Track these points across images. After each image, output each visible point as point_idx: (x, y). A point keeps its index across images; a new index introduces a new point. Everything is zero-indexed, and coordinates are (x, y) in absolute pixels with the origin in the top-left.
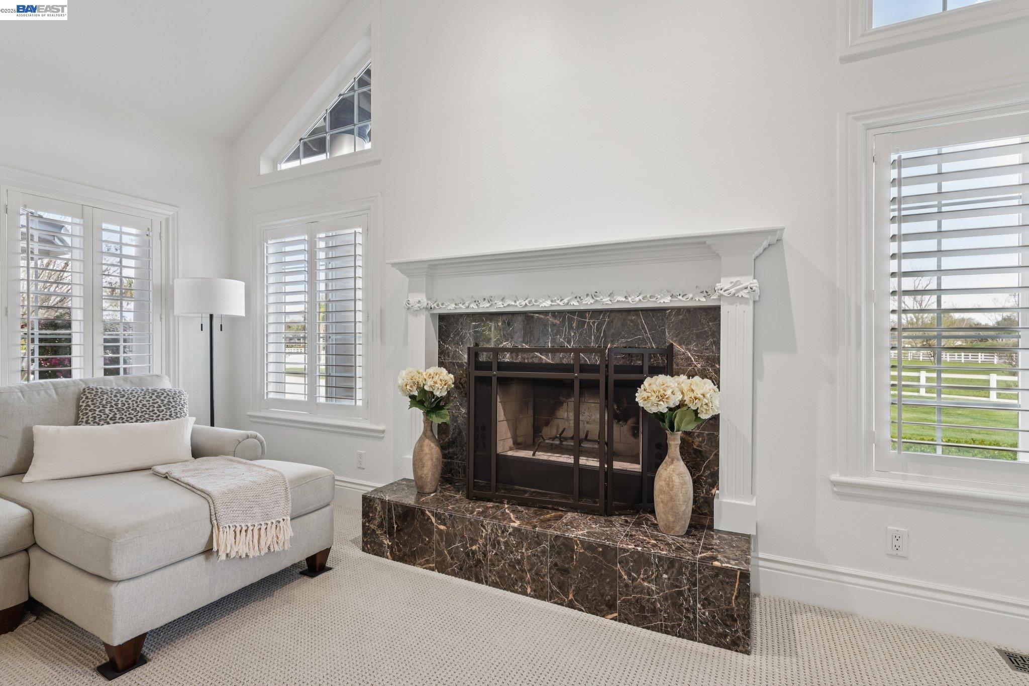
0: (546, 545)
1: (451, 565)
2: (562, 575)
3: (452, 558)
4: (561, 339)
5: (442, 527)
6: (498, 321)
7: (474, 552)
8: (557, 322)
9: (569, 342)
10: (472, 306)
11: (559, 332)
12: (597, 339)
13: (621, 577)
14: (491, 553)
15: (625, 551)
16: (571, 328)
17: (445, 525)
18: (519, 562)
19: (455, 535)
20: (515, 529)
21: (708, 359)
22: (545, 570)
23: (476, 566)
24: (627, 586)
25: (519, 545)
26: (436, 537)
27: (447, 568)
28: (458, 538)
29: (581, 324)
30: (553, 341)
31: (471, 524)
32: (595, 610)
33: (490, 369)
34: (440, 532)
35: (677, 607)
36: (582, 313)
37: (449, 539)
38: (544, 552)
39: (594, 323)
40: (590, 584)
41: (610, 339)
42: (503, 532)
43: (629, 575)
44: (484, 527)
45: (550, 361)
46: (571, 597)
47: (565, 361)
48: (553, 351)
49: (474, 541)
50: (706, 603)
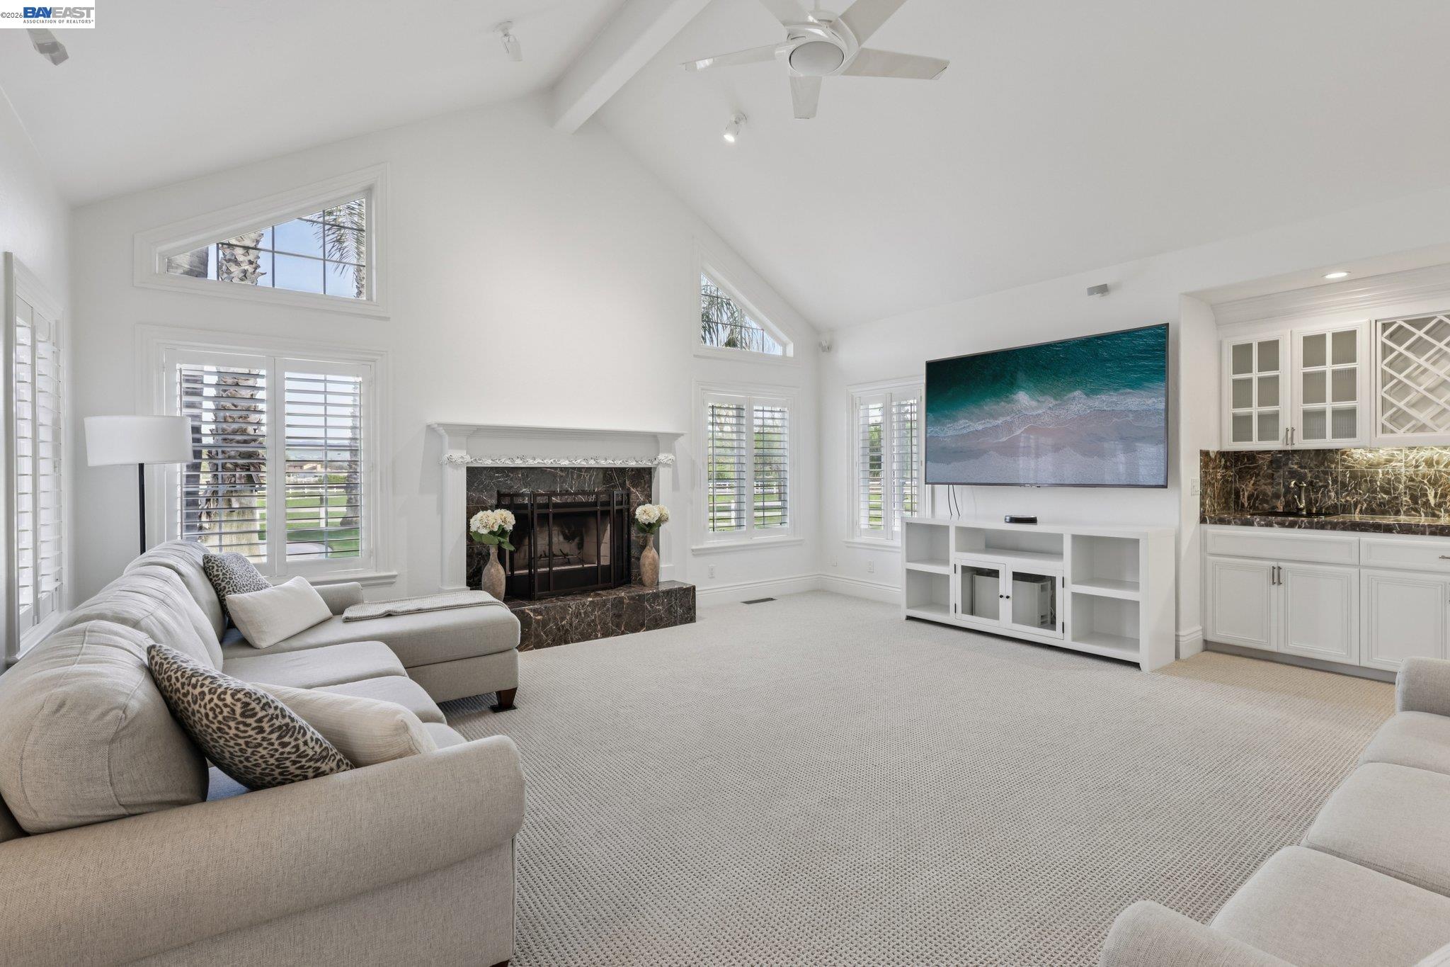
0: (609, 605)
1: (546, 641)
2: (618, 619)
3: (547, 636)
4: (566, 486)
5: (539, 617)
6: (518, 474)
7: (563, 626)
8: (563, 474)
9: (572, 488)
10: (507, 462)
11: (564, 481)
12: (589, 486)
13: (647, 608)
14: (575, 622)
15: (648, 594)
16: (572, 478)
17: (541, 615)
18: (593, 621)
19: (550, 619)
20: (590, 602)
21: (646, 495)
22: (609, 620)
23: (565, 634)
24: (650, 611)
25: (593, 610)
26: (534, 625)
27: (542, 644)
28: (552, 620)
29: (579, 476)
30: (561, 487)
31: (561, 608)
32: (635, 629)
33: (548, 508)
34: (538, 621)
35: (670, 612)
36: (580, 469)
37: (544, 624)
38: (608, 610)
39: (587, 475)
40: (632, 618)
41: (596, 485)
42: (583, 606)
43: (650, 605)
44: (570, 607)
45: (559, 501)
46: (623, 629)
47: (569, 501)
48: (561, 494)
49: (563, 619)
50: (681, 606)
